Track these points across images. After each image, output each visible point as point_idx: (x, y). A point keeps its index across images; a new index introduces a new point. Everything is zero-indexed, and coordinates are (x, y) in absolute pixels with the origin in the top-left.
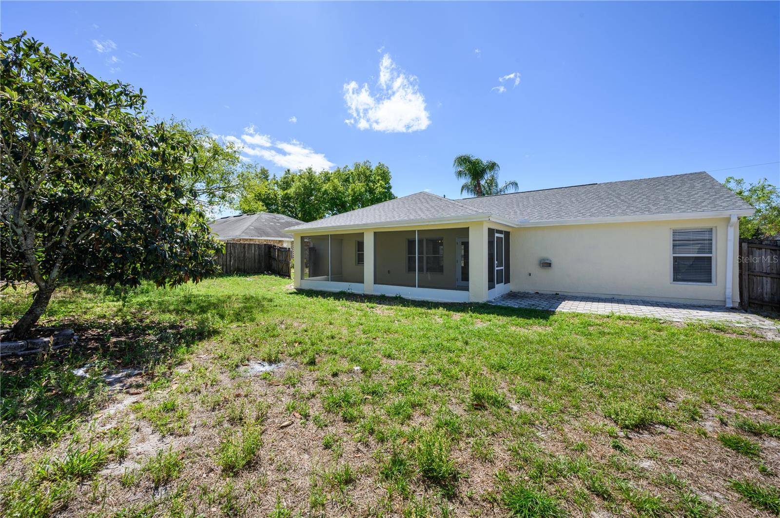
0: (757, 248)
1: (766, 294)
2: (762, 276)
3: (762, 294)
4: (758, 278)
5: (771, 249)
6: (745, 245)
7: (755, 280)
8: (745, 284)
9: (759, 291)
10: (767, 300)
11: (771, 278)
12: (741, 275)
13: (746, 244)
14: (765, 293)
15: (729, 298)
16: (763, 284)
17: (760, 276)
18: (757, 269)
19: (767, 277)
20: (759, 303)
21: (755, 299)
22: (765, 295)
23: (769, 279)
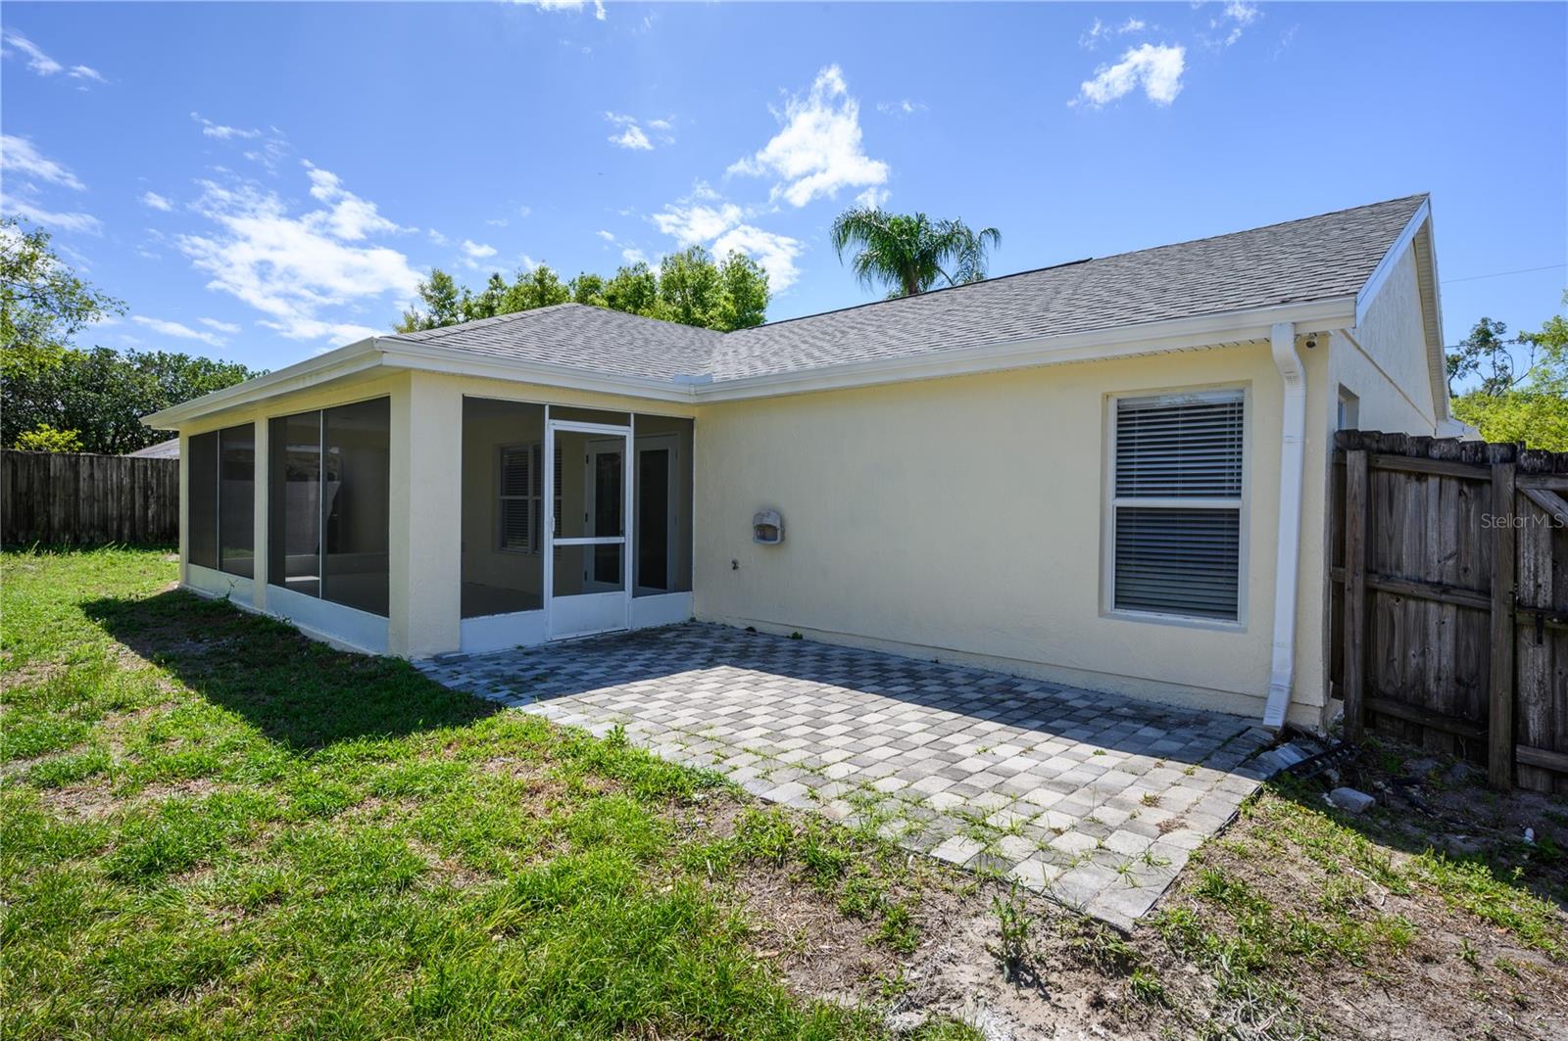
0: (1409, 474)
1: (1438, 679)
2: (1425, 600)
3: (1422, 672)
4: (1412, 604)
5: (1461, 480)
6: (1356, 460)
7: (1398, 613)
8: (1354, 626)
9: (1414, 662)
10: (1438, 703)
11: (1459, 607)
12: (1337, 591)
13: (1362, 453)
14: (1432, 675)
15: (1279, 689)
16: (1426, 635)
17: (1417, 599)
18: (1409, 568)
19: (1441, 603)
20: (1406, 715)
21: (1398, 699)
22: (1432, 686)
23: (1450, 612)
